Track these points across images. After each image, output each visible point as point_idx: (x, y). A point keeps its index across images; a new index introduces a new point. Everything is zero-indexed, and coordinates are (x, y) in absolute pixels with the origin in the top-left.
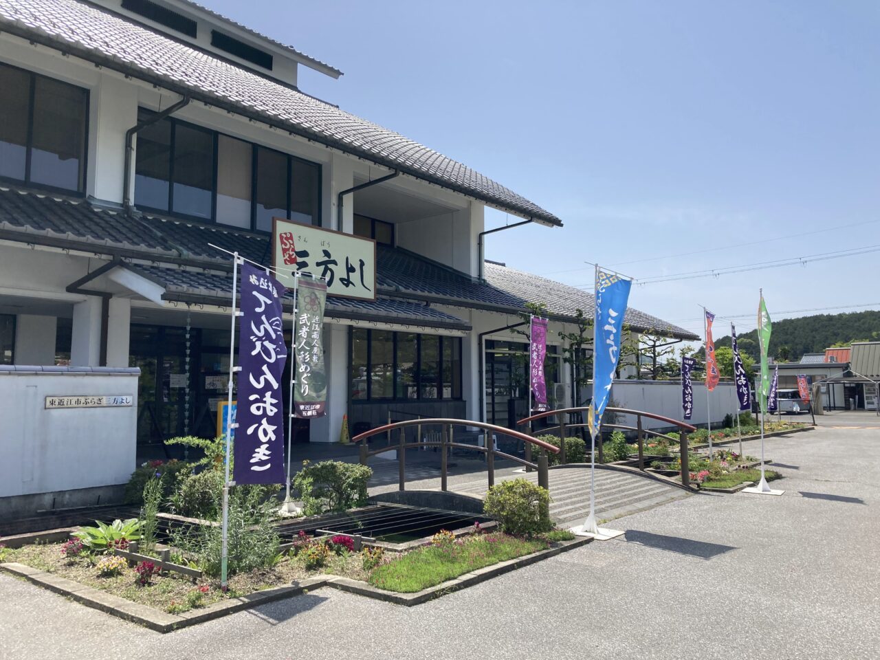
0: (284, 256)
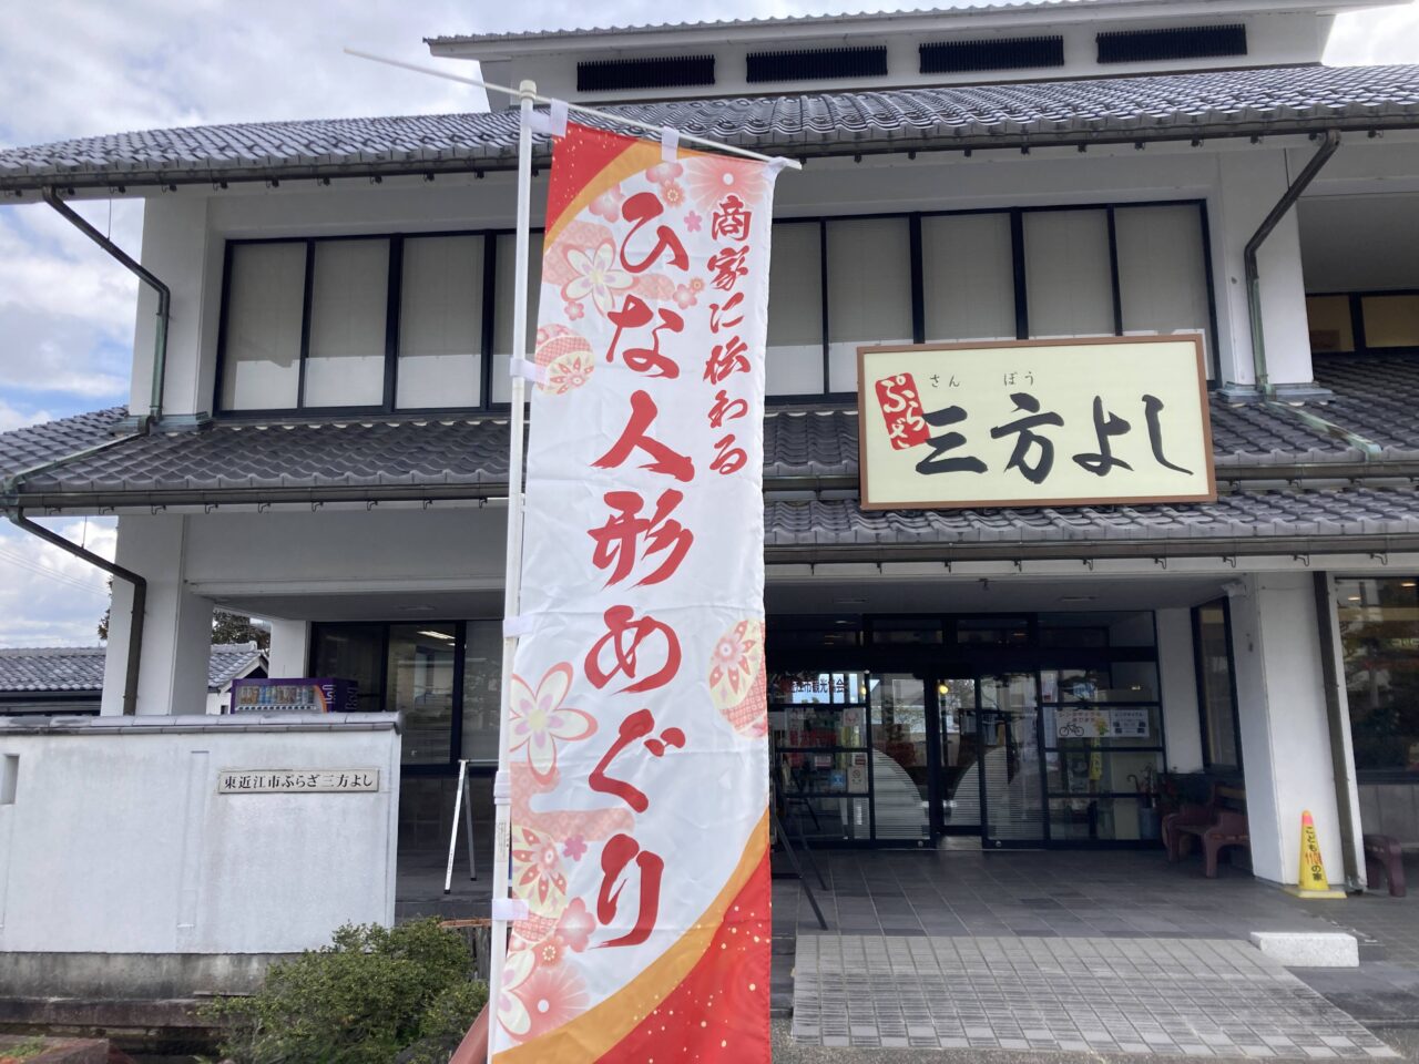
0: (891, 431)
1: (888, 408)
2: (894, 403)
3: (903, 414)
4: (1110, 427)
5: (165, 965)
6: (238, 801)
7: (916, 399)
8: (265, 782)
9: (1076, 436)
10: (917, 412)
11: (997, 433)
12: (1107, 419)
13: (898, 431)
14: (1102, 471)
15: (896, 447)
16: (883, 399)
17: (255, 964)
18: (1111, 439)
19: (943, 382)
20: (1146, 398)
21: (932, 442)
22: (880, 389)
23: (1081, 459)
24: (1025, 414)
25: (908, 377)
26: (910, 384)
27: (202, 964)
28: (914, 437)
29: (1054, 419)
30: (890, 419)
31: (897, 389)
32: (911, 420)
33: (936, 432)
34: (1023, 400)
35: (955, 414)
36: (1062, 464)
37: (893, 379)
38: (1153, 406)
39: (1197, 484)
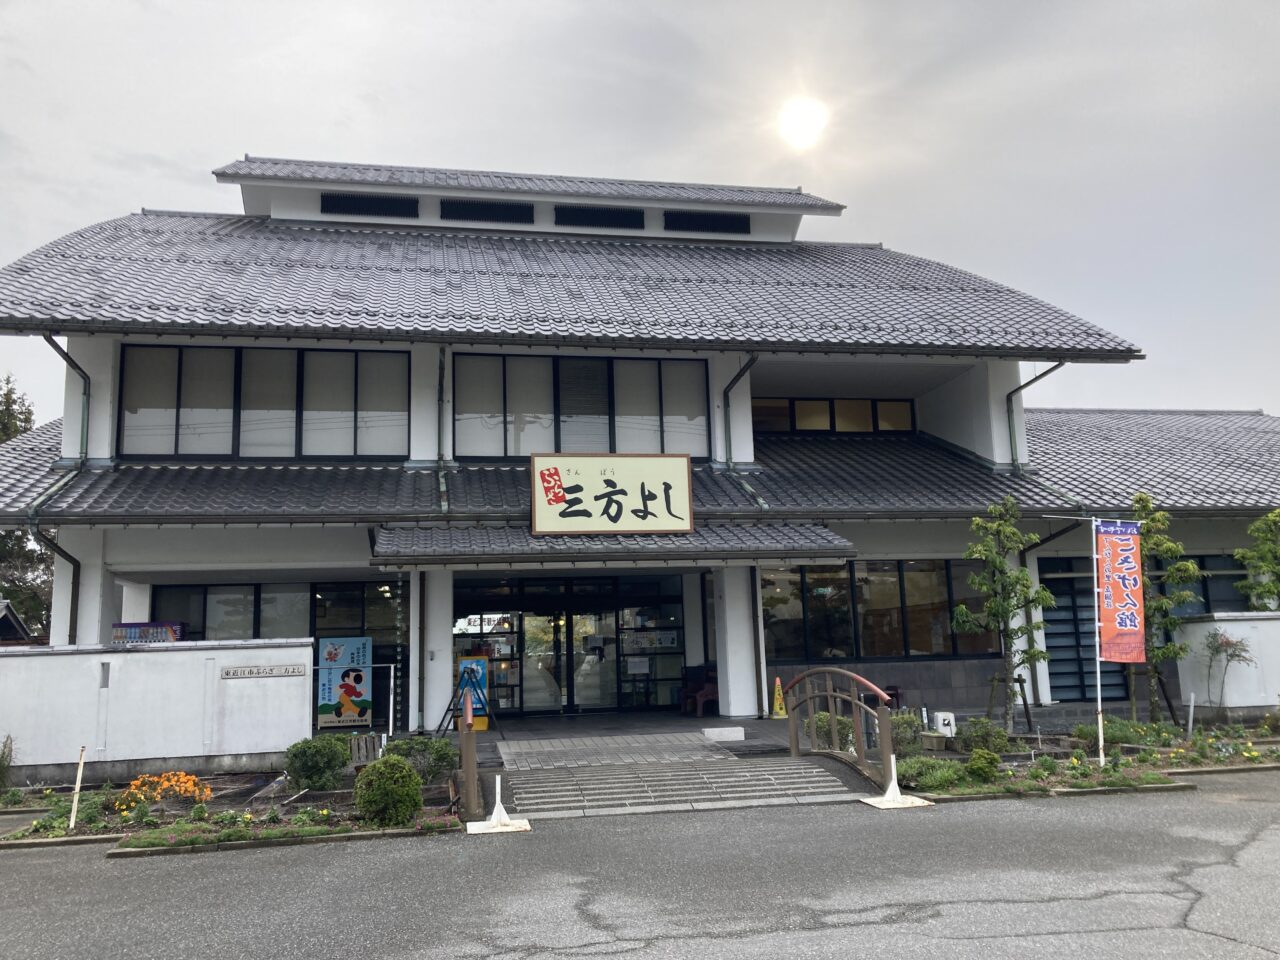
0: (547, 496)
1: (546, 485)
2: (549, 482)
3: (553, 487)
4: (648, 497)
5: (197, 761)
6: (231, 682)
7: (559, 480)
8: (246, 672)
9: (632, 501)
10: (560, 487)
11: (597, 498)
12: (647, 493)
13: (551, 496)
14: (644, 518)
15: (550, 504)
16: (544, 480)
17: (244, 759)
18: (649, 502)
19: (573, 472)
20: (665, 484)
21: (566, 502)
22: (542, 475)
23: (635, 512)
24: (610, 489)
25: (556, 469)
26: (557, 473)
27: (217, 760)
28: (558, 499)
29: (623, 492)
30: (547, 490)
31: (551, 475)
32: (557, 491)
33: (569, 497)
34: (609, 483)
35: (578, 488)
36: (626, 513)
37: (548, 470)
38: (667, 487)
39: (685, 525)
